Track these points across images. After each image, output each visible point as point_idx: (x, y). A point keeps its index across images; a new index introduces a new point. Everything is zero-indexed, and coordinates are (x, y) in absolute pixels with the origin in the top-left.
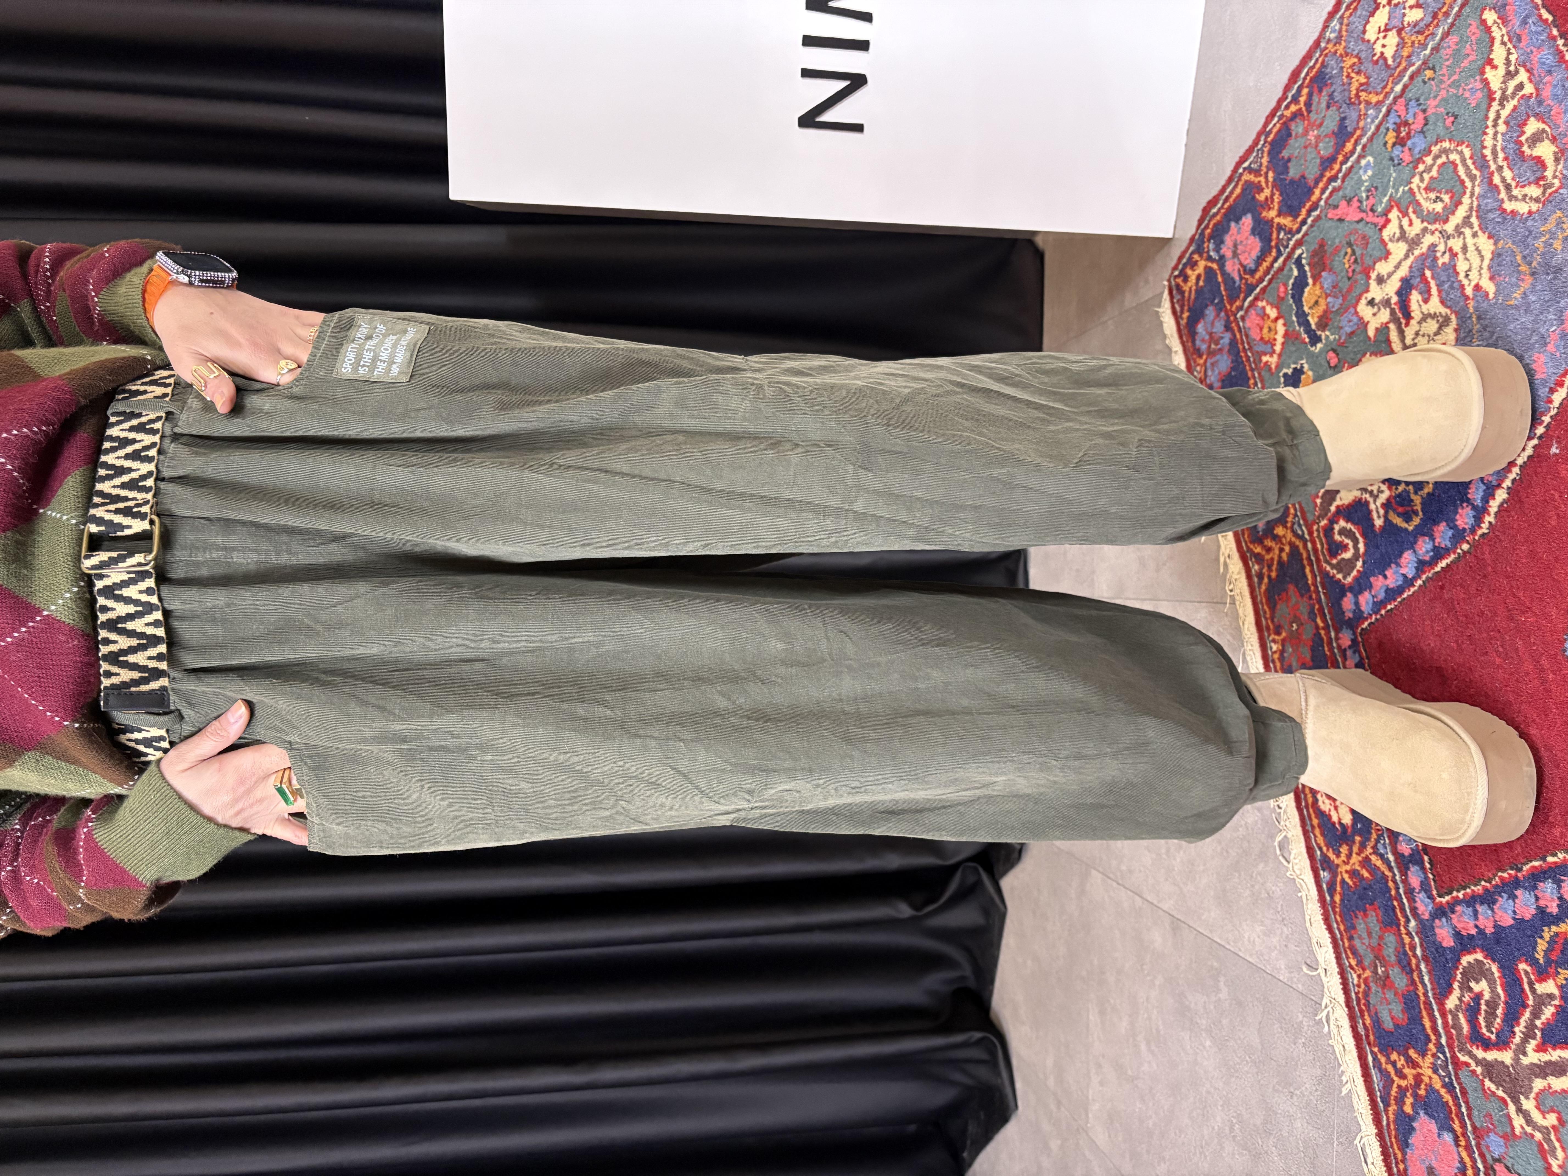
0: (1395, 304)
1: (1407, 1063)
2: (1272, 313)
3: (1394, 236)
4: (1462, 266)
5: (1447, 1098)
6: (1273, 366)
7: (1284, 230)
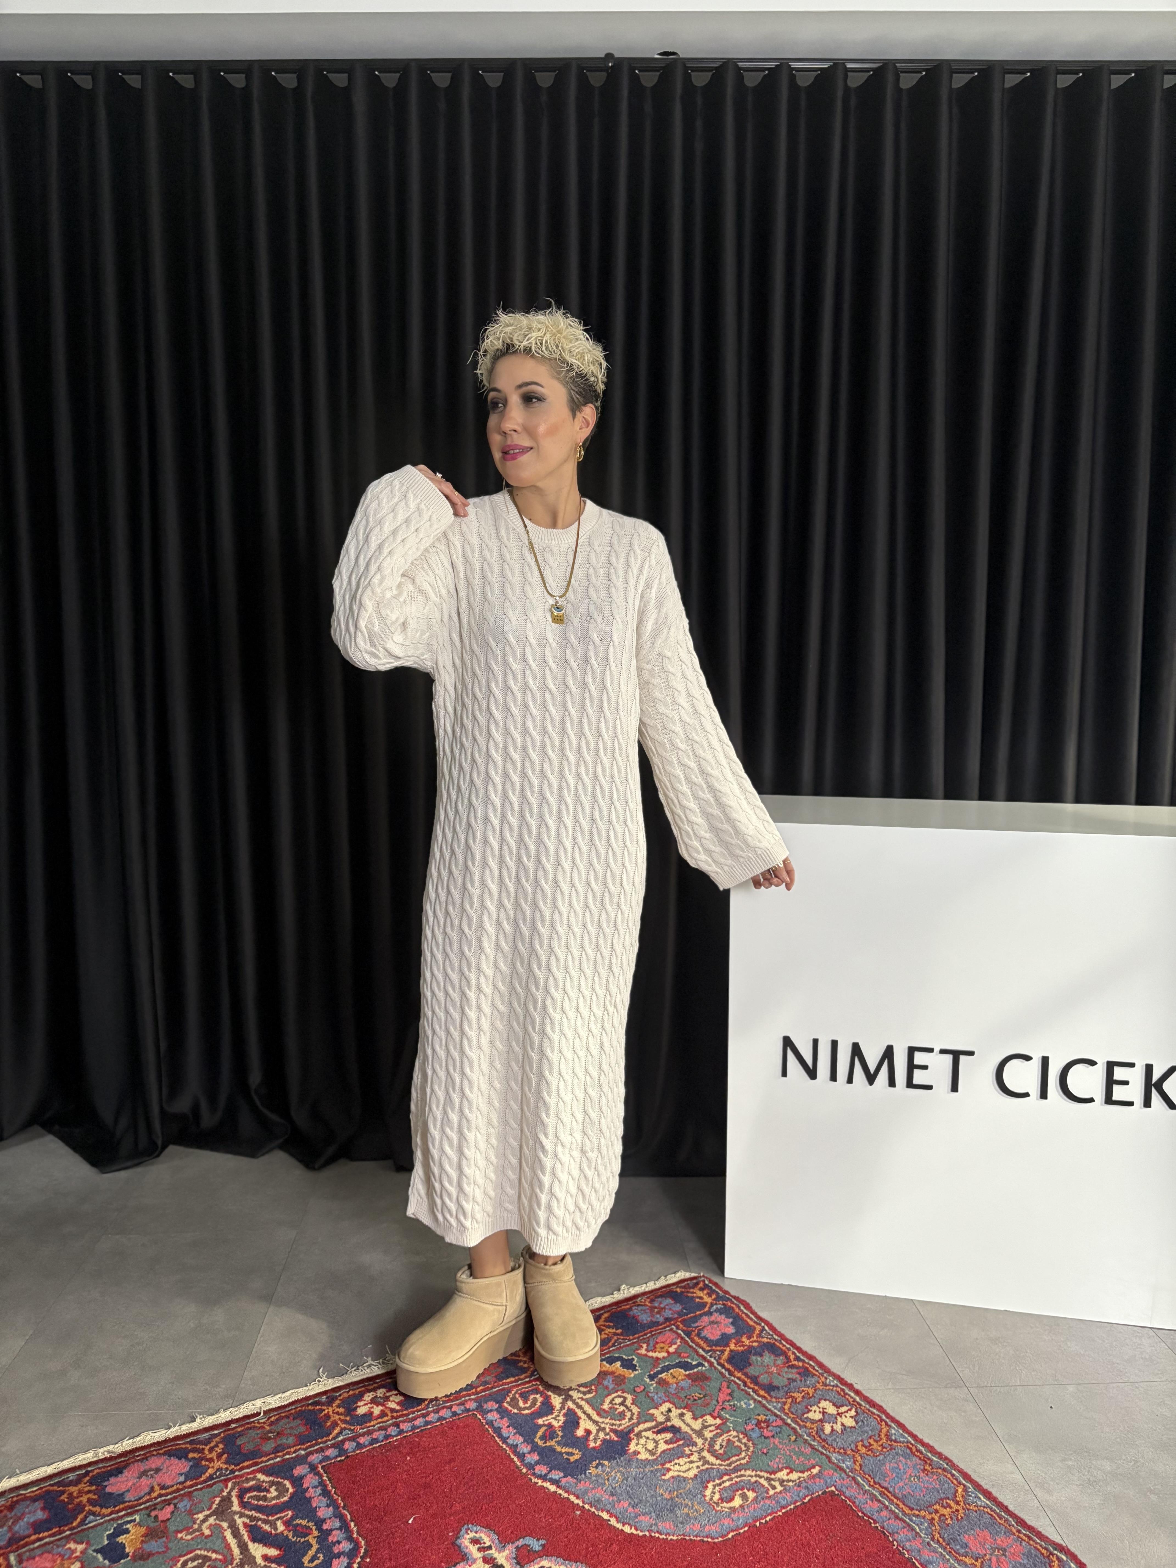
0: (667, 1425)
1: (219, 1453)
2: (672, 1350)
3: (706, 1422)
4: (681, 1461)
5: (203, 1478)
6: (639, 1351)
7: (721, 1354)
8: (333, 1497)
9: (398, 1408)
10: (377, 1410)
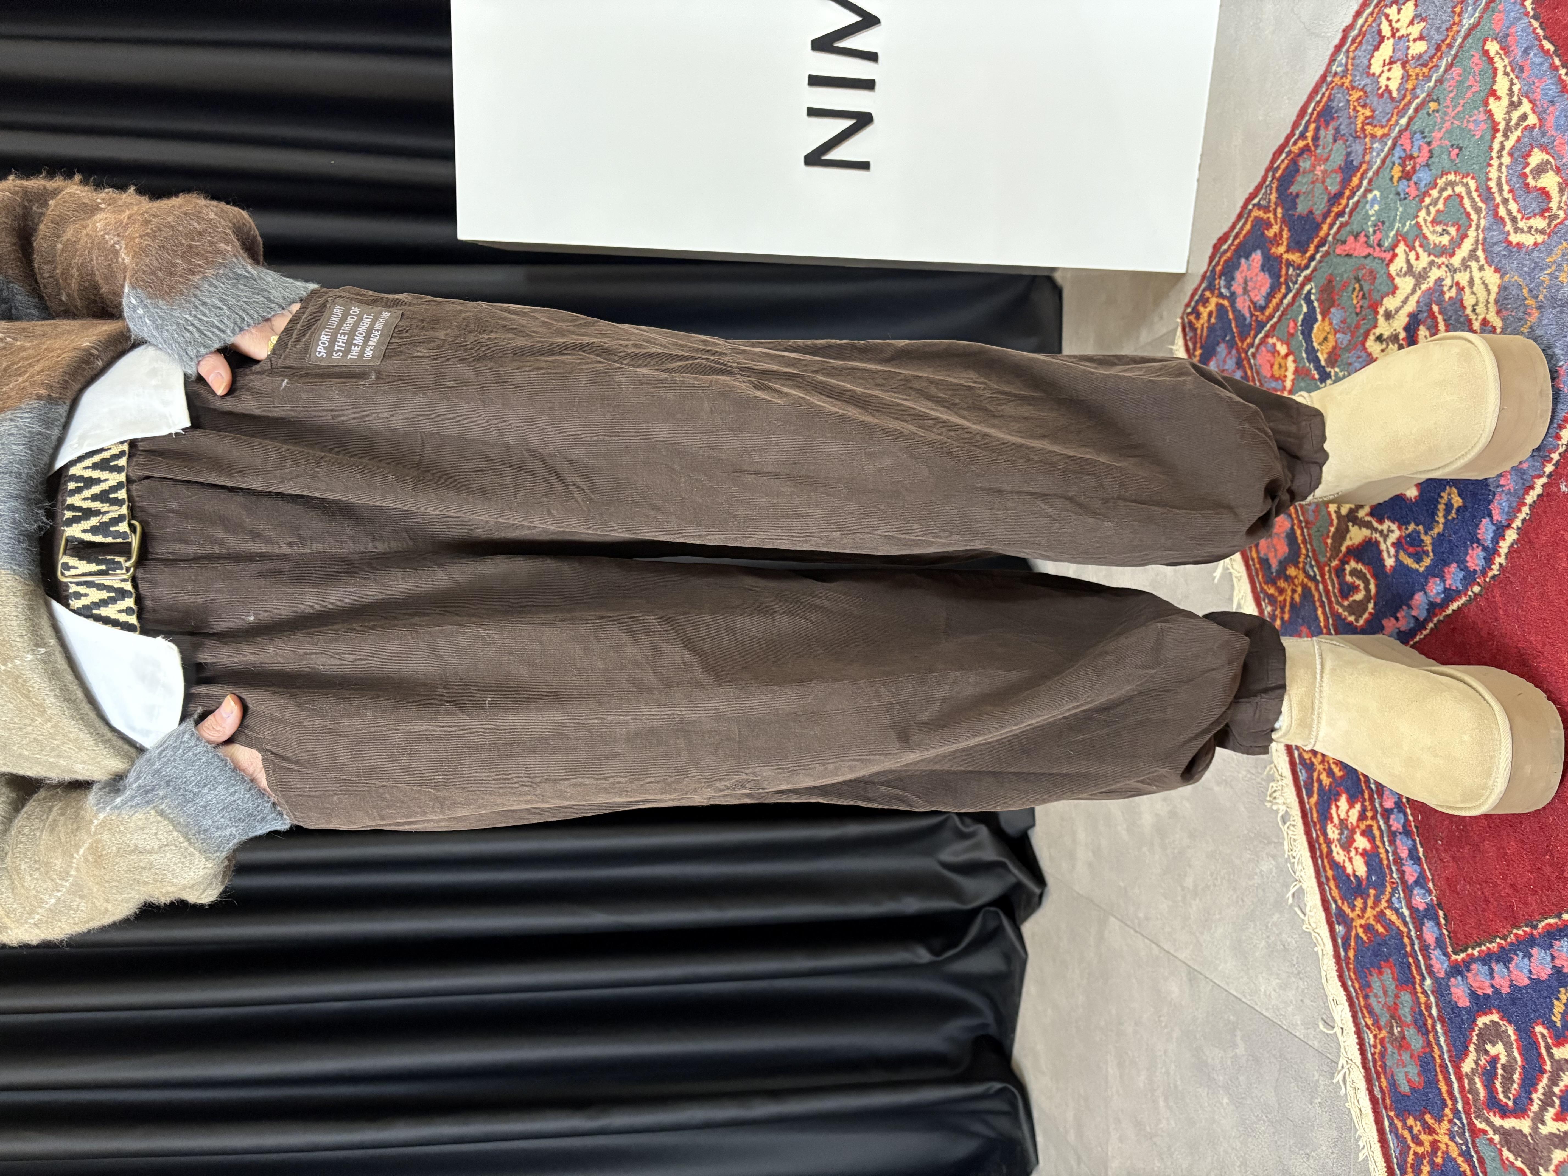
0: (1403, 339)
1: (1424, 1129)
2: (1282, 349)
3: (1401, 271)
4: (1469, 300)
5: (1465, 1167)
7: (1293, 266)
9: (1358, 807)
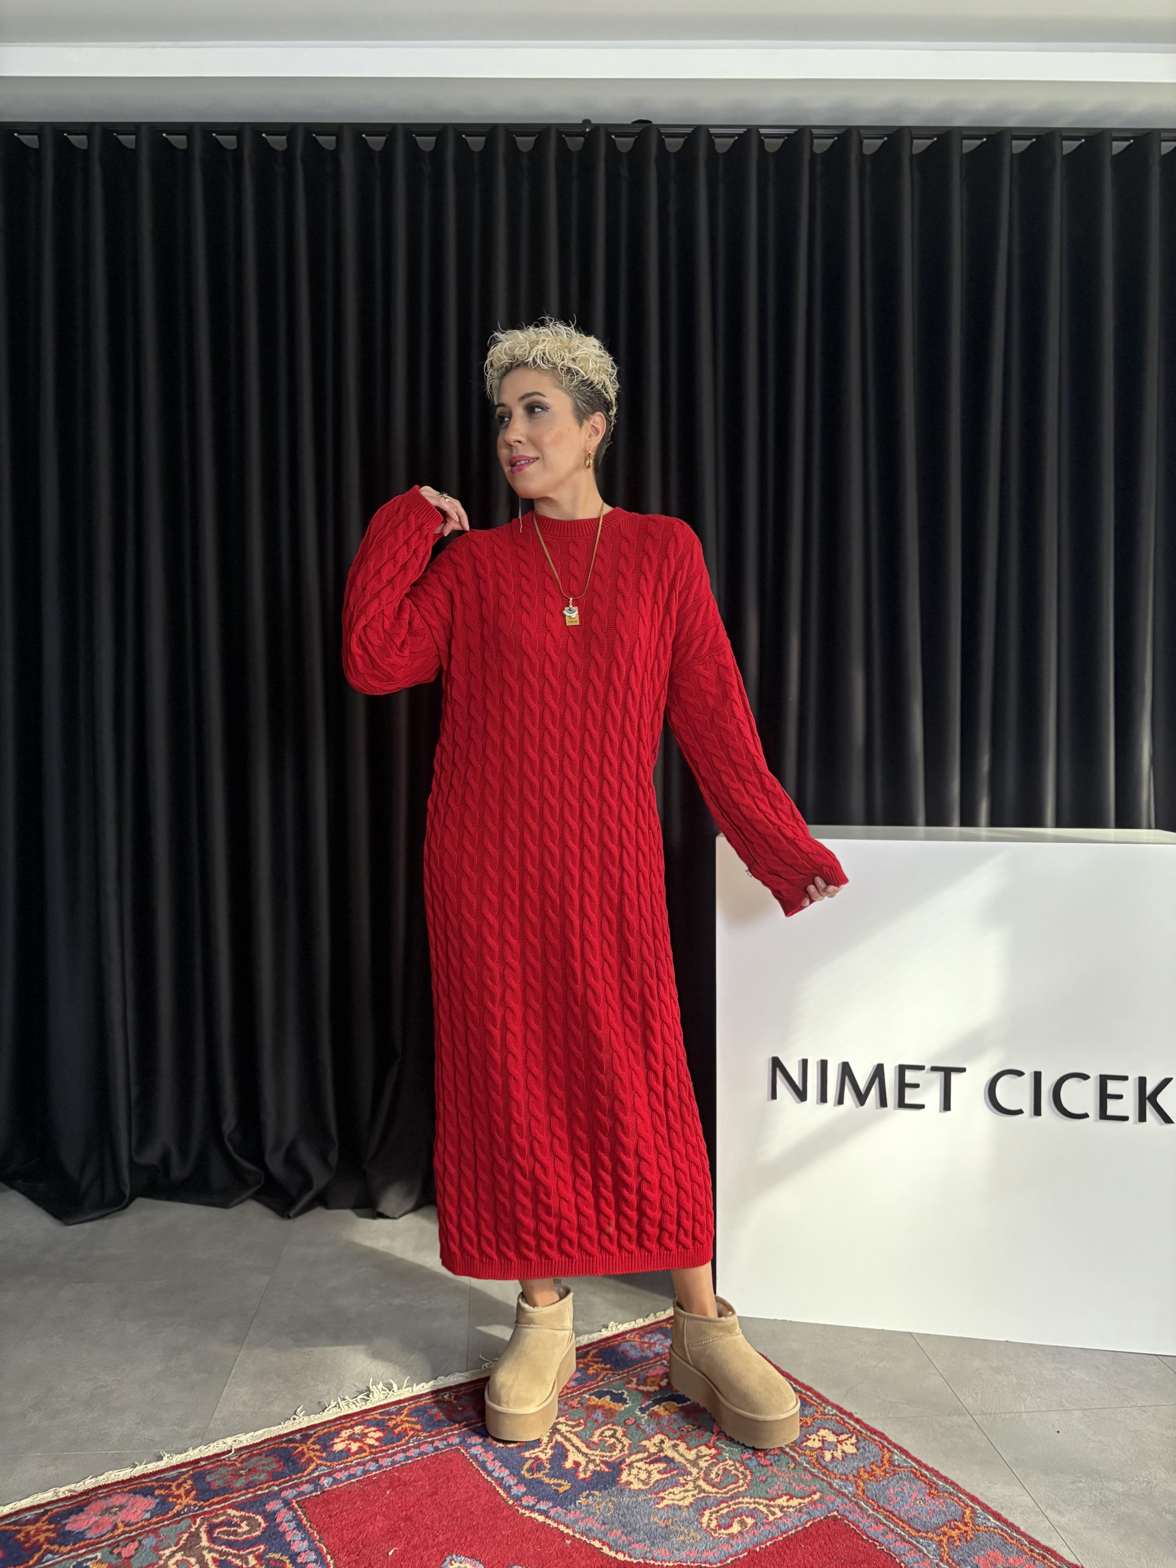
0: (660, 1455)
1: (187, 1490)
3: (700, 1452)
4: (676, 1490)
5: (170, 1514)
6: (629, 1386)
8: (308, 1531)
9: (377, 1444)
10: (354, 1447)
